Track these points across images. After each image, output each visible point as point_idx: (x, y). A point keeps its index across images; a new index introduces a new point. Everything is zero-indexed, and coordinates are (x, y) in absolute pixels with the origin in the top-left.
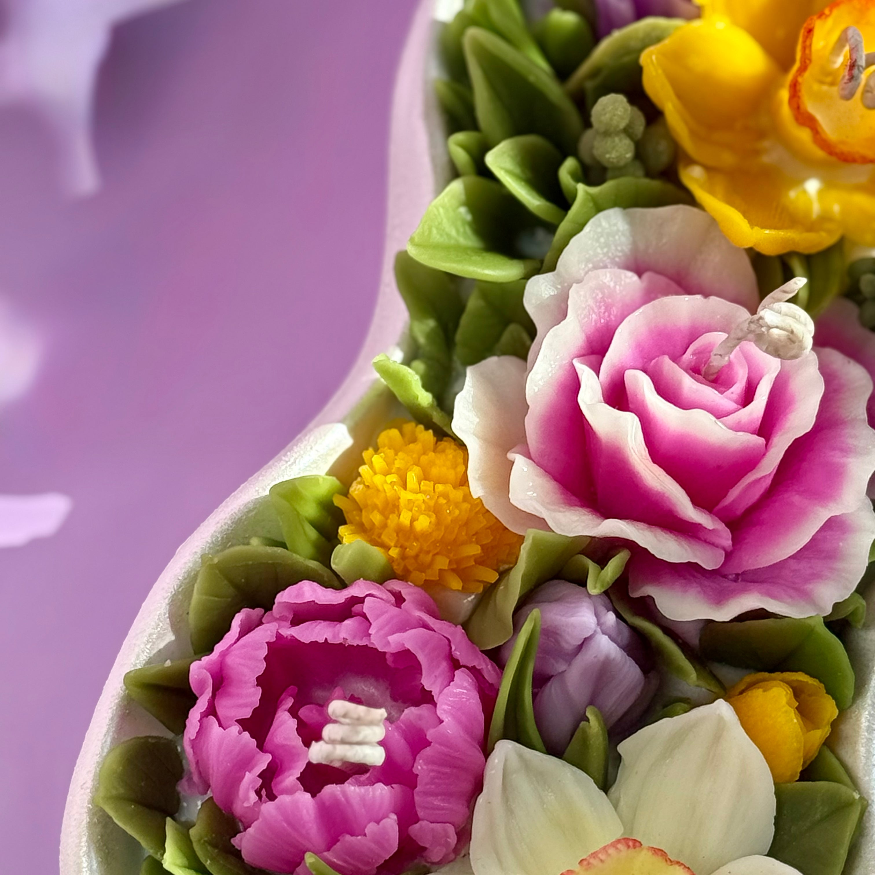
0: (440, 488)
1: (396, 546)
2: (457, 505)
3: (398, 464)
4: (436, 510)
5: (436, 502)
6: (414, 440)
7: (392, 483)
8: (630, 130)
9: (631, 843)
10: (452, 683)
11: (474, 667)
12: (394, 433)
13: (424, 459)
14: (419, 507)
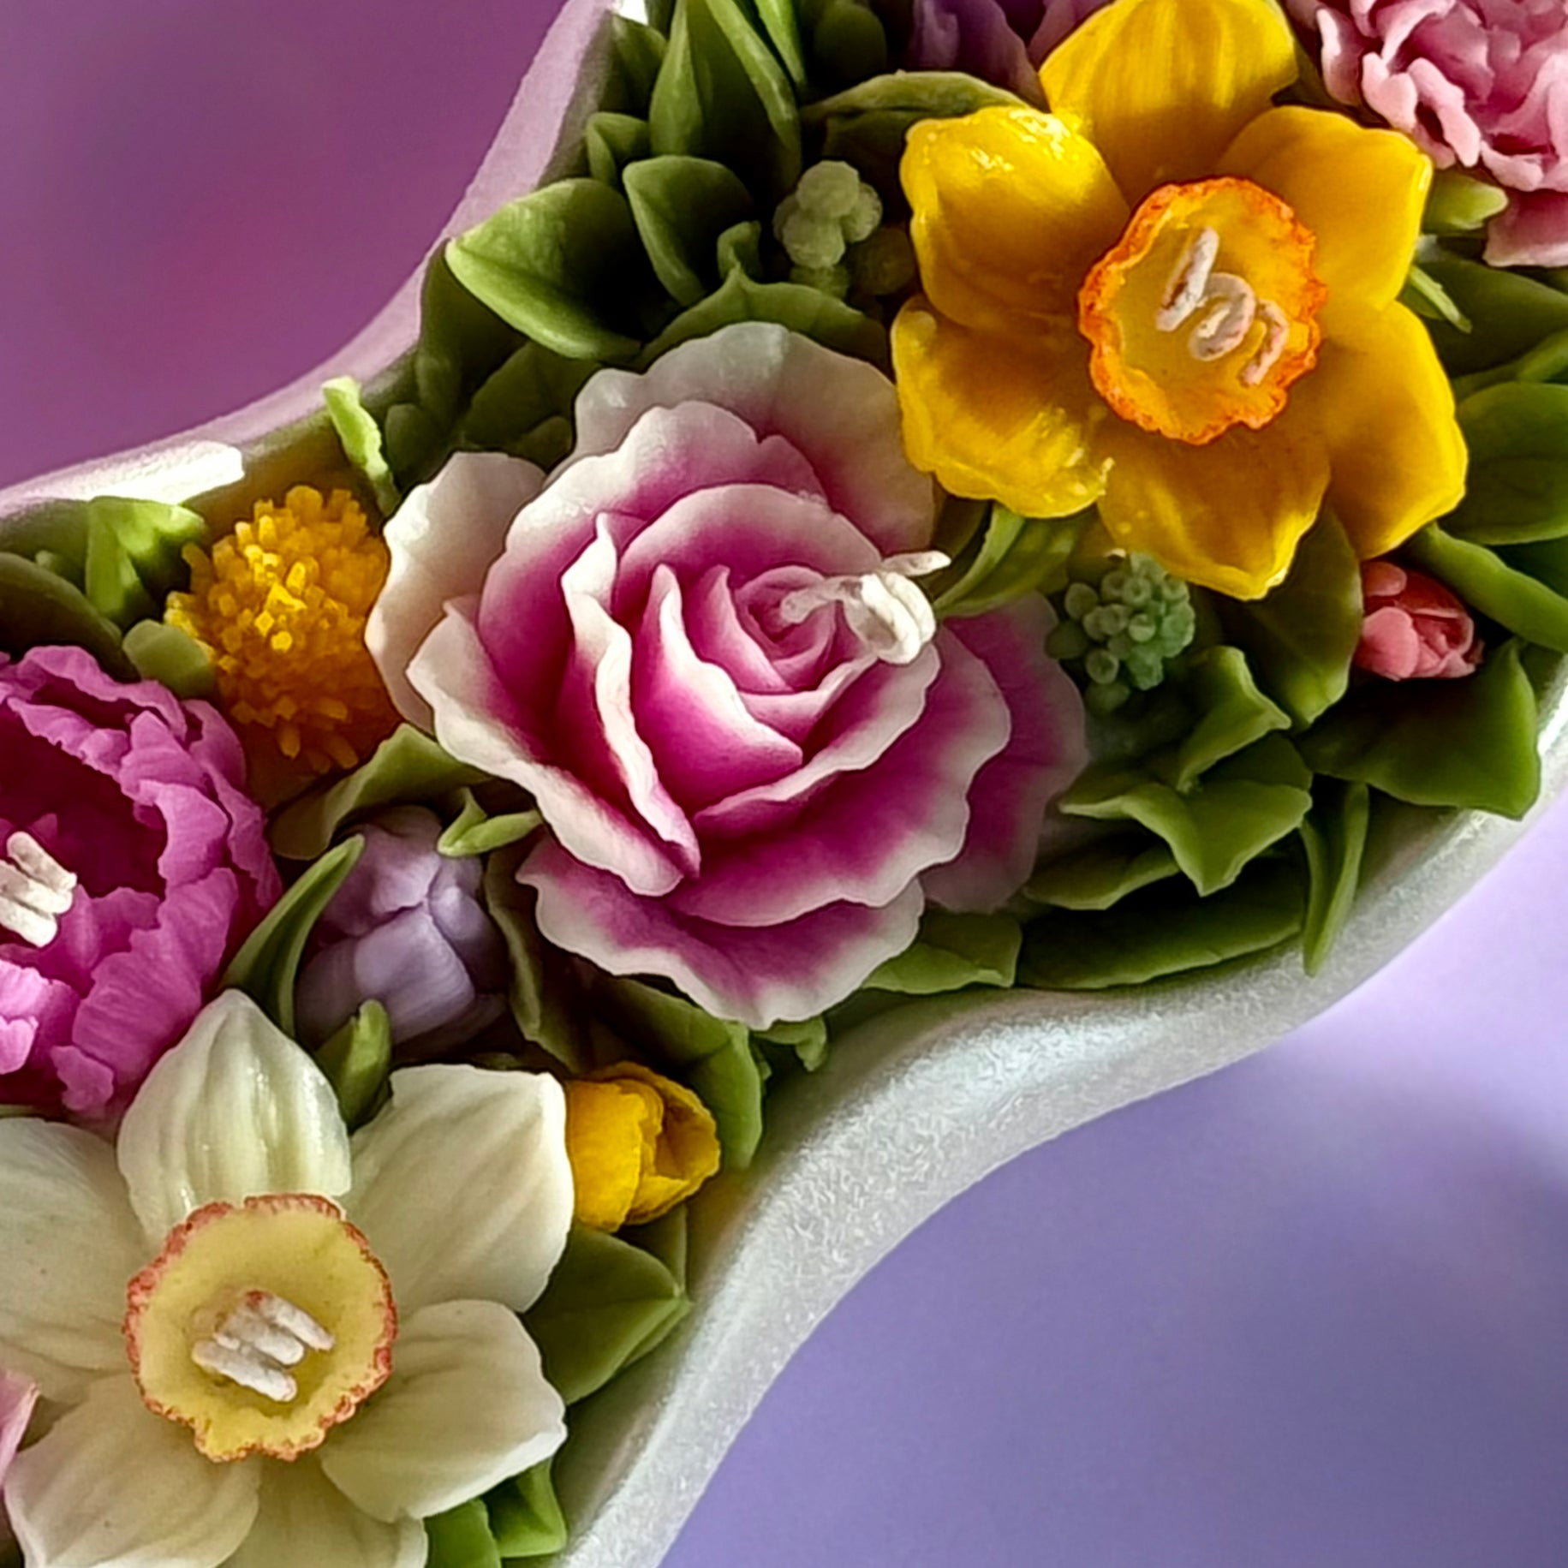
0: (332, 604)
1: (235, 656)
2: (342, 639)
3: (291, 544)
4: (312, 633)
5: (316, 622)
6: (336, 519)
7: (269, 568)
8: (851, 224)
9: (325, 1207)
10: (201, 883)
11: (247, 873)
12: (313, 495)
13: (332, 554)
14: (289, 619)
